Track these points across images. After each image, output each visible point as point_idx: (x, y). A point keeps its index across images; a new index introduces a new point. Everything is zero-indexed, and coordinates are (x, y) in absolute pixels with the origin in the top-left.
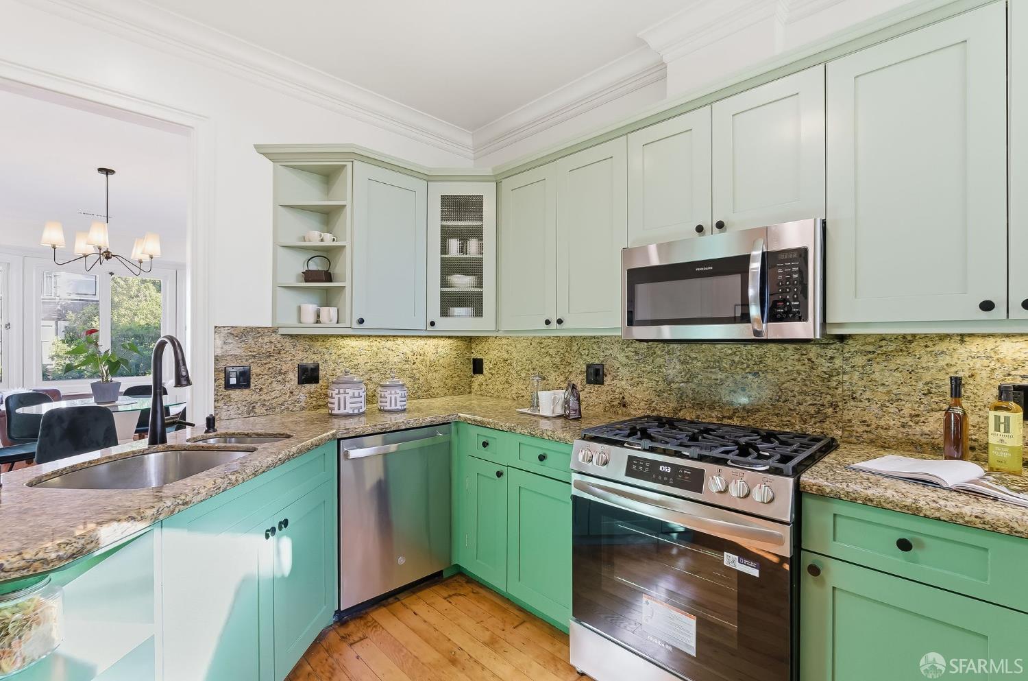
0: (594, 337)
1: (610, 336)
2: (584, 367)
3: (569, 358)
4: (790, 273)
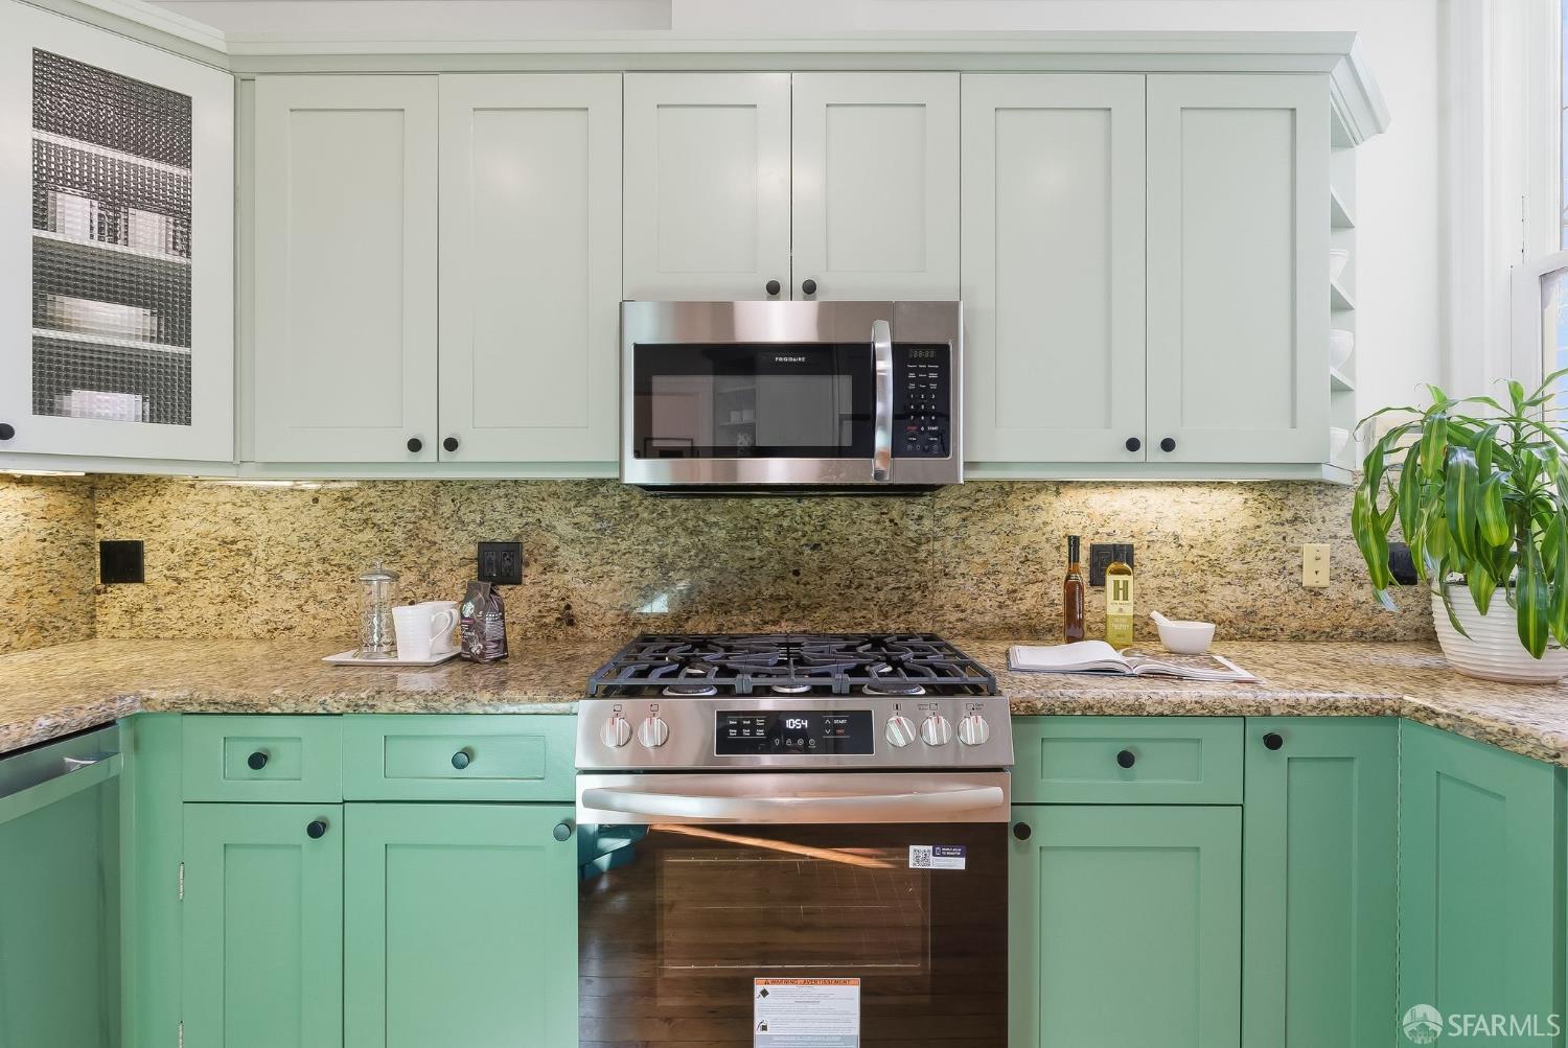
0: (497, 486)
1: (535, 484)
2: (473, 550)
3: (432, 531)
4: (927, 381)
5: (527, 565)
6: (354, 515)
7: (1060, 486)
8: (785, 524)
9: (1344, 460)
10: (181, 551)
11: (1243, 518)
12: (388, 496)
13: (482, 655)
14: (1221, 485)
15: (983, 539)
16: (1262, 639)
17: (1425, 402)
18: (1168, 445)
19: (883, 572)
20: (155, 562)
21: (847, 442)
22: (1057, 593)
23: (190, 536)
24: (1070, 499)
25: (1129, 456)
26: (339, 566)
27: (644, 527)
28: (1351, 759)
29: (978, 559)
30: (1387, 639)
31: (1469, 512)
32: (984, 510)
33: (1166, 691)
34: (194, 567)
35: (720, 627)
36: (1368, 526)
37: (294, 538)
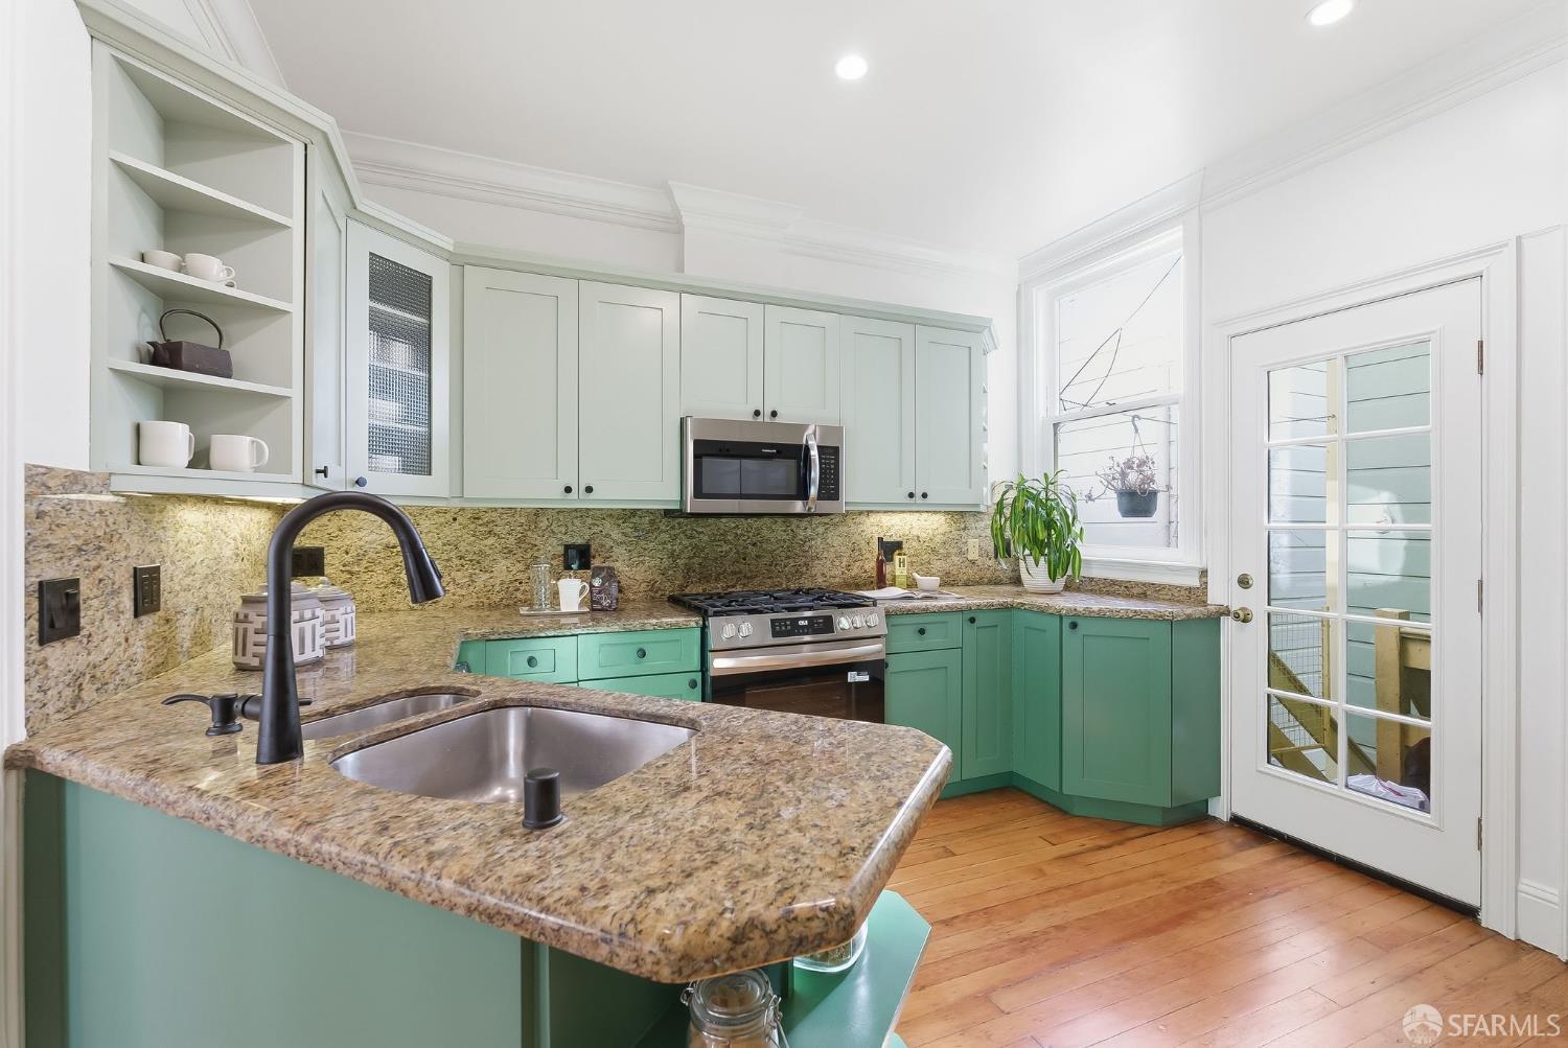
0: (576, 510)
1: (599, 509)
2: (561, 549)
3: (533, 537)
4: (829, 464)
5: (594, 557)
6: (481, 529)
7: (869, 512)
8: (739, 532)
9: (988, 502)
10: (353, 553)
11: (944, 528)
12: (505, 516)
13: (610, 606)
14: (935, 512)
15: (835, 539)
16: (953, 585)
17: (1016, 481)
18: (925, 496)
19: (788, 557)
20: (332, 562)
21: (794, 493)
22: (873, 564)
23: (362, 543)
24: (874, 518)
25: (909, 500)
26: (471, 561)
27: (662, 535)
28: (996, 626)
29: (832, 550)
30: (998, 582)
31: (1033, 527)
32: (835, 525)
33: (934, 603)
34: (364, 563)
35: (704, 590)
36: (998, 532)
37: (440, 543)
